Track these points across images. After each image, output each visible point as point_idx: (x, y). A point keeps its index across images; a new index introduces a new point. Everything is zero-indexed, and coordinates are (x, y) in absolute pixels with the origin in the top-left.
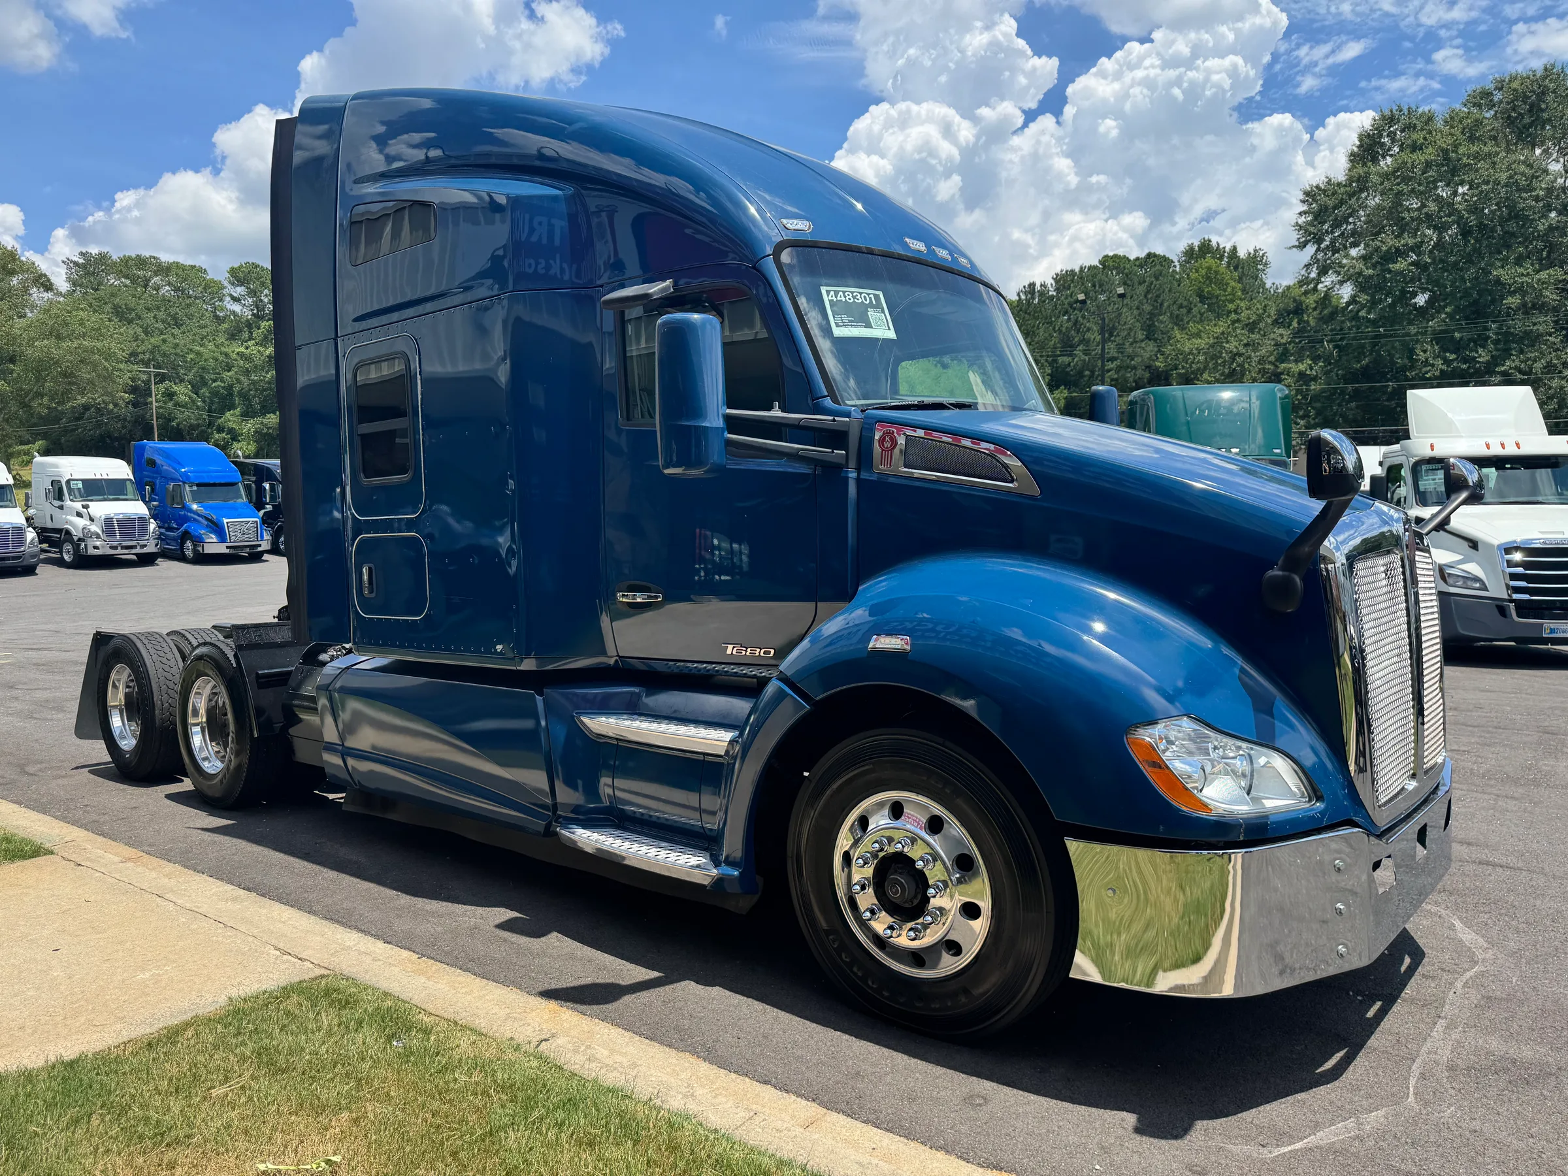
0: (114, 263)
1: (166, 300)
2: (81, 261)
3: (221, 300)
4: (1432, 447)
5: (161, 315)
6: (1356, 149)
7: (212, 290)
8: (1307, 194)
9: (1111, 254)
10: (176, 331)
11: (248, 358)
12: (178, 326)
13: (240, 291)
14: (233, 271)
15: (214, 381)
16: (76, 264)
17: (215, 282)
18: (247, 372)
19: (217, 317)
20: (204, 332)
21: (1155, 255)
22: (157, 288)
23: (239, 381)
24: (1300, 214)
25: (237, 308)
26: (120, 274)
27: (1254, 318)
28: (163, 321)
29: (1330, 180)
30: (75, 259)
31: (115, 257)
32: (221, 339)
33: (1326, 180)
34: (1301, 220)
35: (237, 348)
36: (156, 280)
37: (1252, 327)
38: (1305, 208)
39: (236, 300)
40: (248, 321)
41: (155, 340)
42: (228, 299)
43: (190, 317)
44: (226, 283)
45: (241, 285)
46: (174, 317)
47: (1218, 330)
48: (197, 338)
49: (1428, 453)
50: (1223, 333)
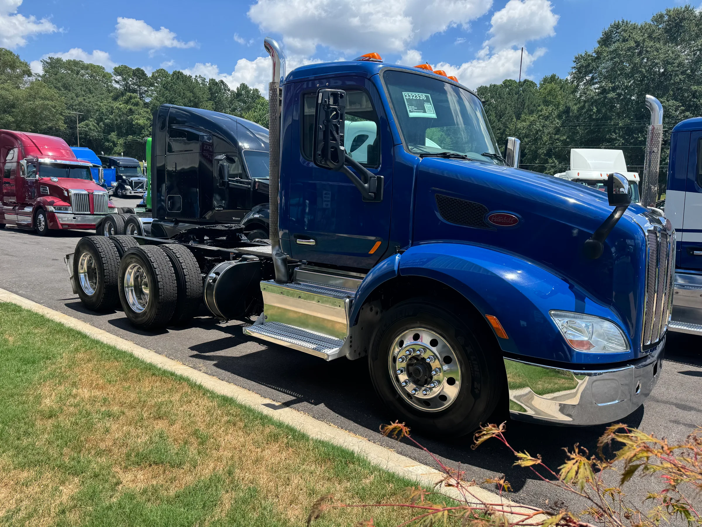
0: (64, 63)
1: (86, 81)
3: (111, 82)
4: (578, 174)
5: (84, 88)
7: (106, 77)
9: (508, 79)
10: (90, 96)
11: (120, 109)
12: (91, 92)
13: (119, 78)
14: (116, 69)
15: (106, 119)
17: (108, 74)
18: (120, 116)
19: (109, 90)
20: (103, 96)
21: (528, 81)
22: (83, 76)
23: (117, 120)
25: (117, 86)
27: (547, 114)
28: (84, 91)
31: (64, 60)
32: (110, 100)
35: (116, 104)
36: (82, 72)
37: (546, 118)
39: (117, 82)
40: (122, 92)
41: (80, 99)
42: (114, 82)
43: (96, 89)
44: (112, 74)
45: (120, 75)
46: (90, 90)
47: (532, 119)
48: (99, 99)
49: (576, 177)
50: (534, 120)
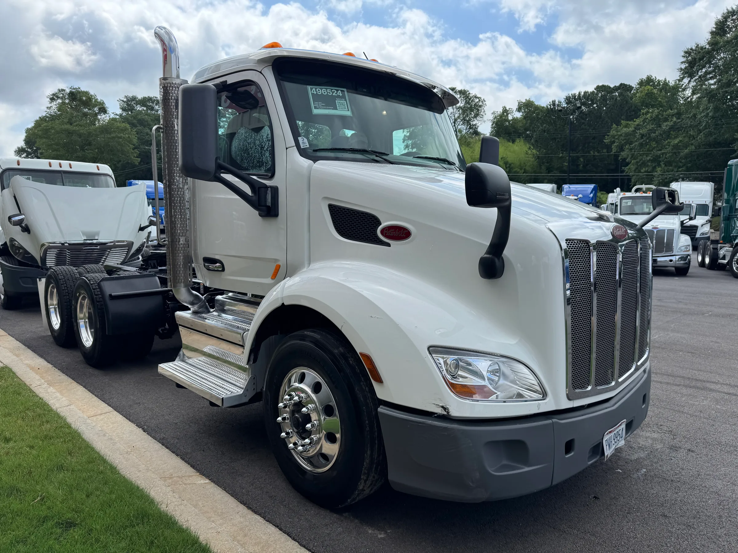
2: (125, 100)
6: (714, 30)
8: (686, 52)
16: (123, 101)
24: (682, 63)
26: (144, 105)
29: (698, 45)
30: (122, 99)
33: (696, 45)
34: (683, 66)
38: (684, 59)
